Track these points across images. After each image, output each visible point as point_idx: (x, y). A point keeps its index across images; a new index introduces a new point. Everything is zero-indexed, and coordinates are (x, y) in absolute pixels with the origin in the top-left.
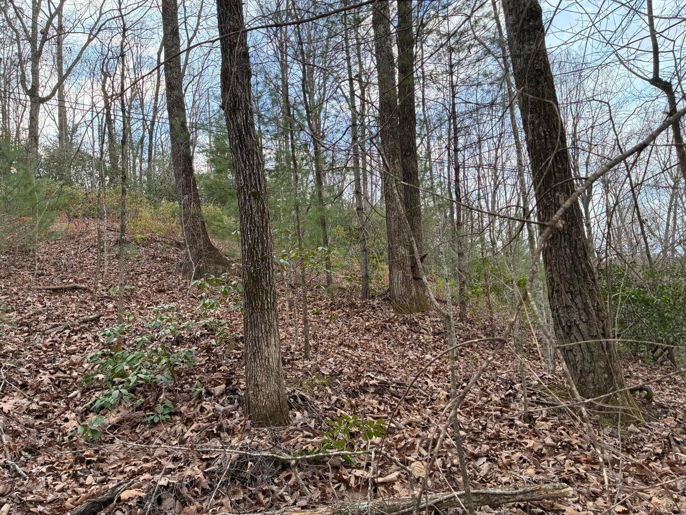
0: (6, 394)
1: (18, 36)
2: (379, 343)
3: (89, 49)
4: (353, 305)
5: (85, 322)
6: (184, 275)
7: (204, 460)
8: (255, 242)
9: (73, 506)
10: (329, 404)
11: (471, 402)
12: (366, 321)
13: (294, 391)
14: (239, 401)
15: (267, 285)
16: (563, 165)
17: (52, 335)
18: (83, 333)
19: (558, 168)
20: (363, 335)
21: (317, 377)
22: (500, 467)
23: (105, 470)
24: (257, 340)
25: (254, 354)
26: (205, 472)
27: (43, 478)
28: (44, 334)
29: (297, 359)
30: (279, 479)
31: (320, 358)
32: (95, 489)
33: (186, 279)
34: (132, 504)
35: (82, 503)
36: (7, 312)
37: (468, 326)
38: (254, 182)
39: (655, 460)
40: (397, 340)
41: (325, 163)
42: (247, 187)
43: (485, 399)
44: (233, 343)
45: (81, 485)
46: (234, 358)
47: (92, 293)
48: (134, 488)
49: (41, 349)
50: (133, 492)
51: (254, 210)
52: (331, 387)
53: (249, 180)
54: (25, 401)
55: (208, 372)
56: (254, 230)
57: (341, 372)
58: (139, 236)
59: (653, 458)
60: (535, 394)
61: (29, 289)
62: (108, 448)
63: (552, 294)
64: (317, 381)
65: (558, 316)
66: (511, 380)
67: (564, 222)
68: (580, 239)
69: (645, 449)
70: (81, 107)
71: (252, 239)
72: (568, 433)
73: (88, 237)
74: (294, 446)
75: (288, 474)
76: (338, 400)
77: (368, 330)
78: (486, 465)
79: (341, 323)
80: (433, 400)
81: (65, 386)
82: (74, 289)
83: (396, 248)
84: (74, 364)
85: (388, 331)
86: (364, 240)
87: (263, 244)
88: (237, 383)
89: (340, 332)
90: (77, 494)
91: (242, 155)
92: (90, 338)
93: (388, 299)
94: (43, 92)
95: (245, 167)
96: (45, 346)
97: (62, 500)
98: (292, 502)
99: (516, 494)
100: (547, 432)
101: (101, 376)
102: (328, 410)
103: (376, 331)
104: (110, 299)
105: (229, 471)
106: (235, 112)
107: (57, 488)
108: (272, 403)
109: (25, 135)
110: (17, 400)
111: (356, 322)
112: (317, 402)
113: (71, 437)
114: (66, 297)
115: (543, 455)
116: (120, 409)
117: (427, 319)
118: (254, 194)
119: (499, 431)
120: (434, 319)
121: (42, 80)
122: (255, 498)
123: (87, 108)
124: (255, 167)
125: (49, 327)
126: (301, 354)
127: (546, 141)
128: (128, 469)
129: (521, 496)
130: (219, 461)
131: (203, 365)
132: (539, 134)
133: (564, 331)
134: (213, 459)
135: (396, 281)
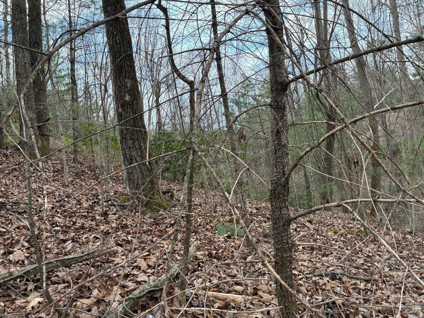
2: (9, 180)
11: (69, 209)
16: (130, 62)
19: (127, 64)
22: (80, 244)
37: (79, 166)
39: (170, 227)
43: (78, 206)
59: (169, 226)
60: (110, 200)
63: (122, 139)
65: (125, 153)
66: (97, 194)
67: (129, 97)
68: (138, 108)
69: (165, 222)
72: (126, 219)
78: (71, 244)
80: (41, 211)
85: (17, 171)
99: (82, 256)
100: (114, 221)
103: (7, 172)
115: (109, 233)
117: (50, 162)
119: (84, 224)
120: (54, 162)
127: (120, 46)
129: (86, 257)
132: (116, 41)
133: (128, 162)
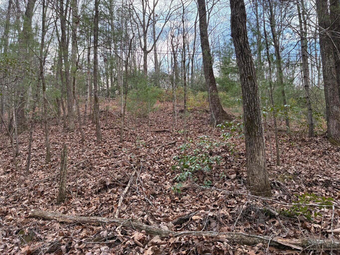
0: (142, 172)
1: (138, 26)
2: (321, 161)
3: (166, 26)
4: (303, 140)
5: (170, 144)
6: (210, 125)
7: (229, 208)
8: (250, 102)
9: (172, 219)
10: (294, 189)
12: (312, 149)
13: (273, 180)
14: (243, 182)
15: (257, 123)
17: (158, 149)
18: (170, 149)
20: (311, 157)
21: (286, 174)
23: (184, 206)
24: (252, 152)
25: (251, 159)
26: (230, 213)
27: (159, 207)
28: (155, 149)
29: (273, 165)
30: (268, 222)
31: (286, 166)
32: (181, 214)
33: (212, 127)
34: (197, 222)
35: (176, 219)
36: (141, 140)
38: (249, 71)
40: (333, 160)
41: (284, 63)
42: (246, 74)
44: (238, 156)
45: (175, 211)
46: (239, 163)
47: (171, 133)
48: (198, 215)
49: (154, 155)
50: (197, 217)
51: (250, 86)
52: (294, 180)
53: (246, 70)
54: (149, 175)
55: (227, 168)
56: (250, 96)
57: (300, 173)
58: (189, 108)
61: (148, 131)
62: (184, 197)
64: (286, 176)
70: (163, 52)
71: (248, 101)
73: (168, 110)
74: (276, 208)
75: (274, 220)
76: (299, 187)
77: (314, 154)
79: (296, 150)
81: (164, 171)
82: (164, 131)
83: (332, 107)
84: (167, 162)
85: (327, 155)
86: (310, 103)
87: (254, 103)
88: (242, 174)
89: (296, 154)
90: (173, 215)
91: (242, 58)
92: (173, 151)
93: (327, 137)
94: (148, 49)
95: (244, 64)
96: (155, 154)
97: (167, 216)
98: (277, 234)
101: (178, 167)
102: (294, 191)
103: (319, 155)
104: (179, 135)
105: (242, 214)
106: (238, 37)
107: (165, 211)
108: (262, 184)
109: (142, 68)
110: (146, 174)
111: (306, 150)
112: (286, 187)
113: (169, 191)
114: (161, 135)
116: (188, 182)
118: (249, 77)
121: (148, 43)
122: (257, 229)
123: (165, 52)
124: (249, 64)
125: (156, 146)
126: (275, 163)
128: (194, 207)
130: (236, 209)
131: (224, 165)
134: (233, 208)
135: (332, 126)
